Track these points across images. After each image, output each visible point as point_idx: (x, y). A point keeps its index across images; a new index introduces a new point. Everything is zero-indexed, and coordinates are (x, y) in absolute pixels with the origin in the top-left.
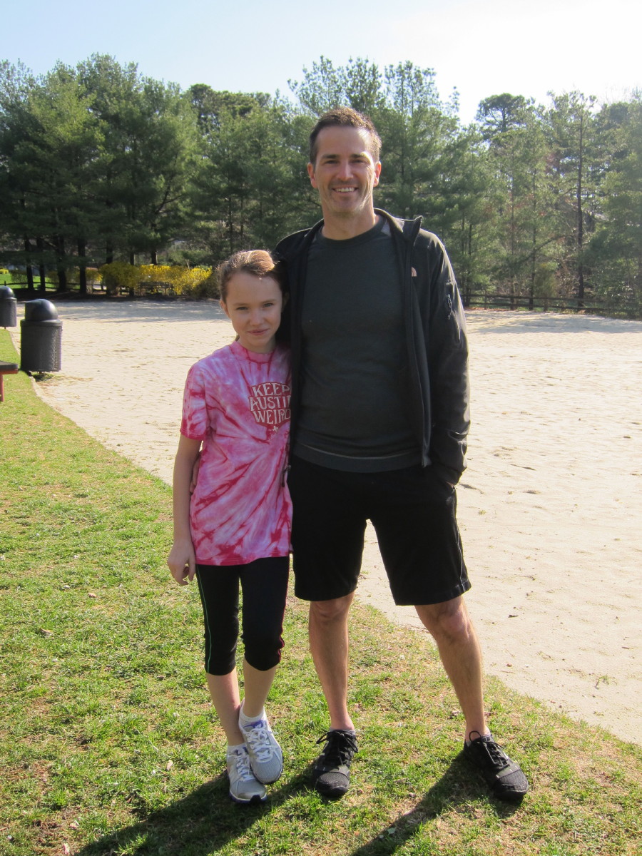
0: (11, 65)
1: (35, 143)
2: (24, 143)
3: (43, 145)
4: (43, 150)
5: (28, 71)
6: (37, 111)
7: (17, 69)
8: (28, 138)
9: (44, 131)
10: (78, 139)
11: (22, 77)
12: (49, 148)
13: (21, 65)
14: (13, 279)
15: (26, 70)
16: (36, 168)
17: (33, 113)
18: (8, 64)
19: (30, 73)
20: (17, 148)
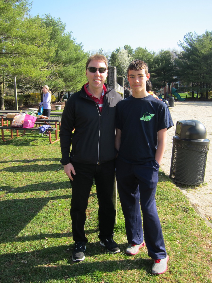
0: (192, 33)
1: (195, 56)
2: (192, 56)
3: (198, 56)
4: (198, 57)
5: (197, 34)
6: (197, 46)
7: (194, 34)
8: (194, 54)
9: (199, 52)
10: (208, 53)
11: (195, 36)
12: (200, 57)
13: (195, 33)
14: (188, 95)
15: (196, 34)
16: (195, 63)
17: (196, 47)
18: (191, 33)
19: (197, 35)
20: (190, 57)
